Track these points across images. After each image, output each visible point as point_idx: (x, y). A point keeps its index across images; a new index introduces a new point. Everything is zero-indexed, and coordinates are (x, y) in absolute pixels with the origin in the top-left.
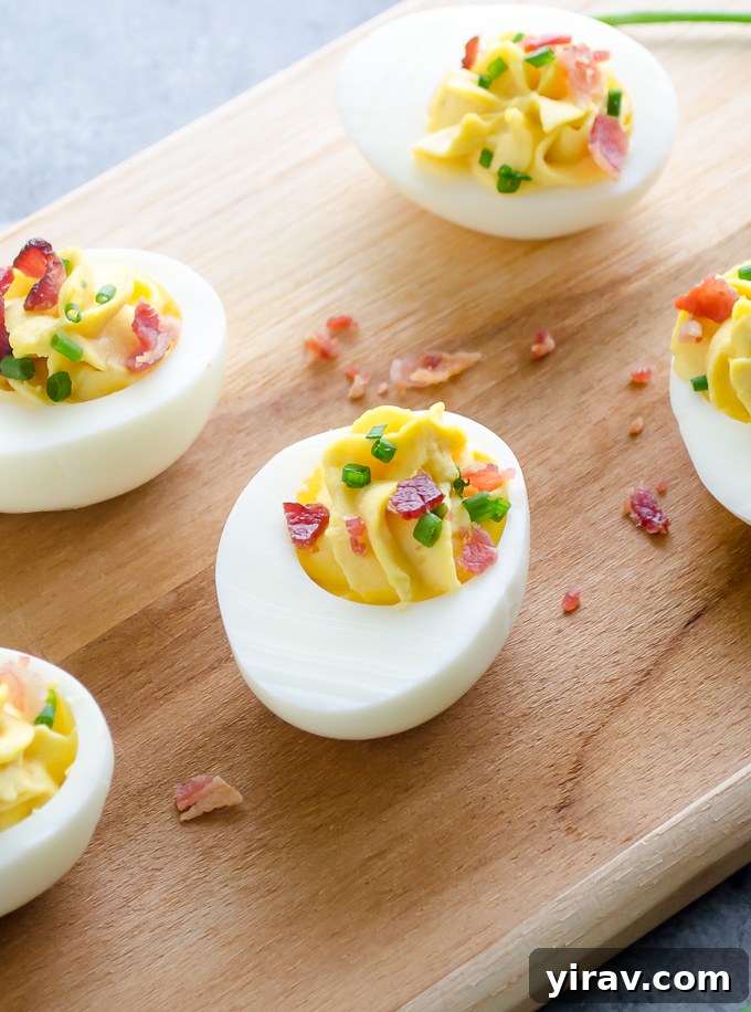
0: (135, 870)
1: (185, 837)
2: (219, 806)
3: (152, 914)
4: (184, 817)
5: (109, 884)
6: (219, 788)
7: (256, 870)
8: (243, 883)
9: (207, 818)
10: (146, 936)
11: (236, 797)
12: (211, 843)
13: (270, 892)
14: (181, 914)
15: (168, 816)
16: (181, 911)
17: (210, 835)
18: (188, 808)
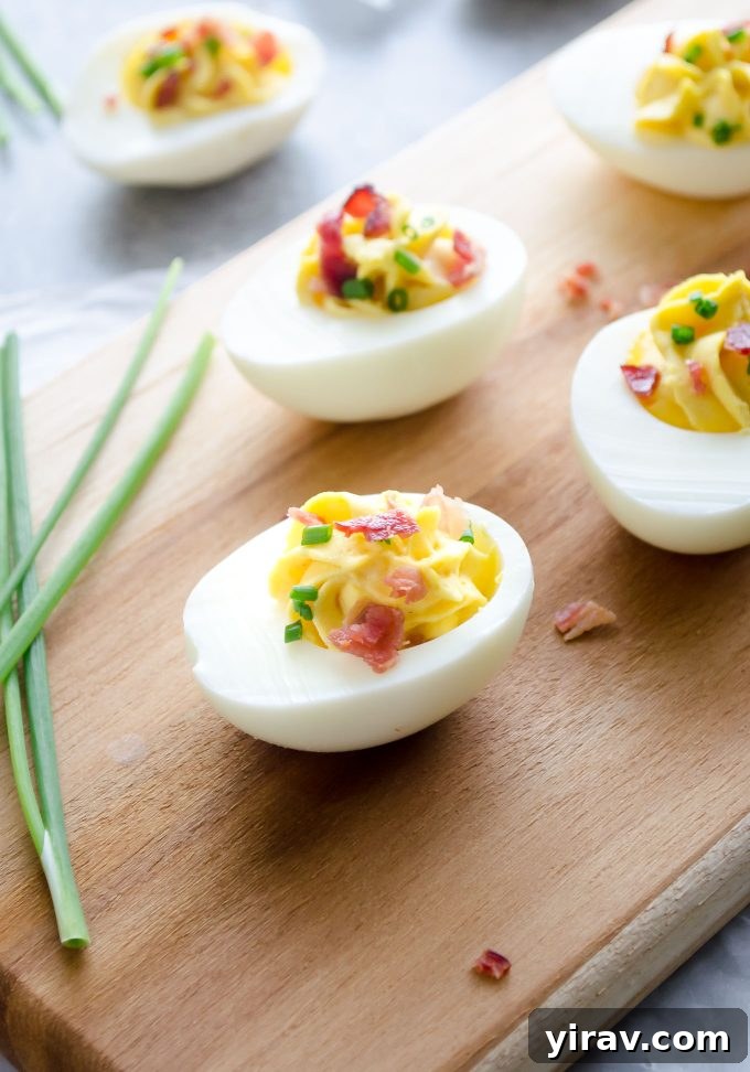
0: (537, 682)
1: (573, 653)
2: (598, 624)
3: (562, 714)
4: (567, 637)
5: (517, 696)
6: (595, 611)
7: (644, 671)
8: (635, 682)
9: (588, 636)
10: (561, 732)
11: (610, 616)
12: (596, 655)
13: (661, 686)
14: (588, 710)
15: (552, 639)
16: (588, 709)
17: (595, 649)
18: (569, 630)
